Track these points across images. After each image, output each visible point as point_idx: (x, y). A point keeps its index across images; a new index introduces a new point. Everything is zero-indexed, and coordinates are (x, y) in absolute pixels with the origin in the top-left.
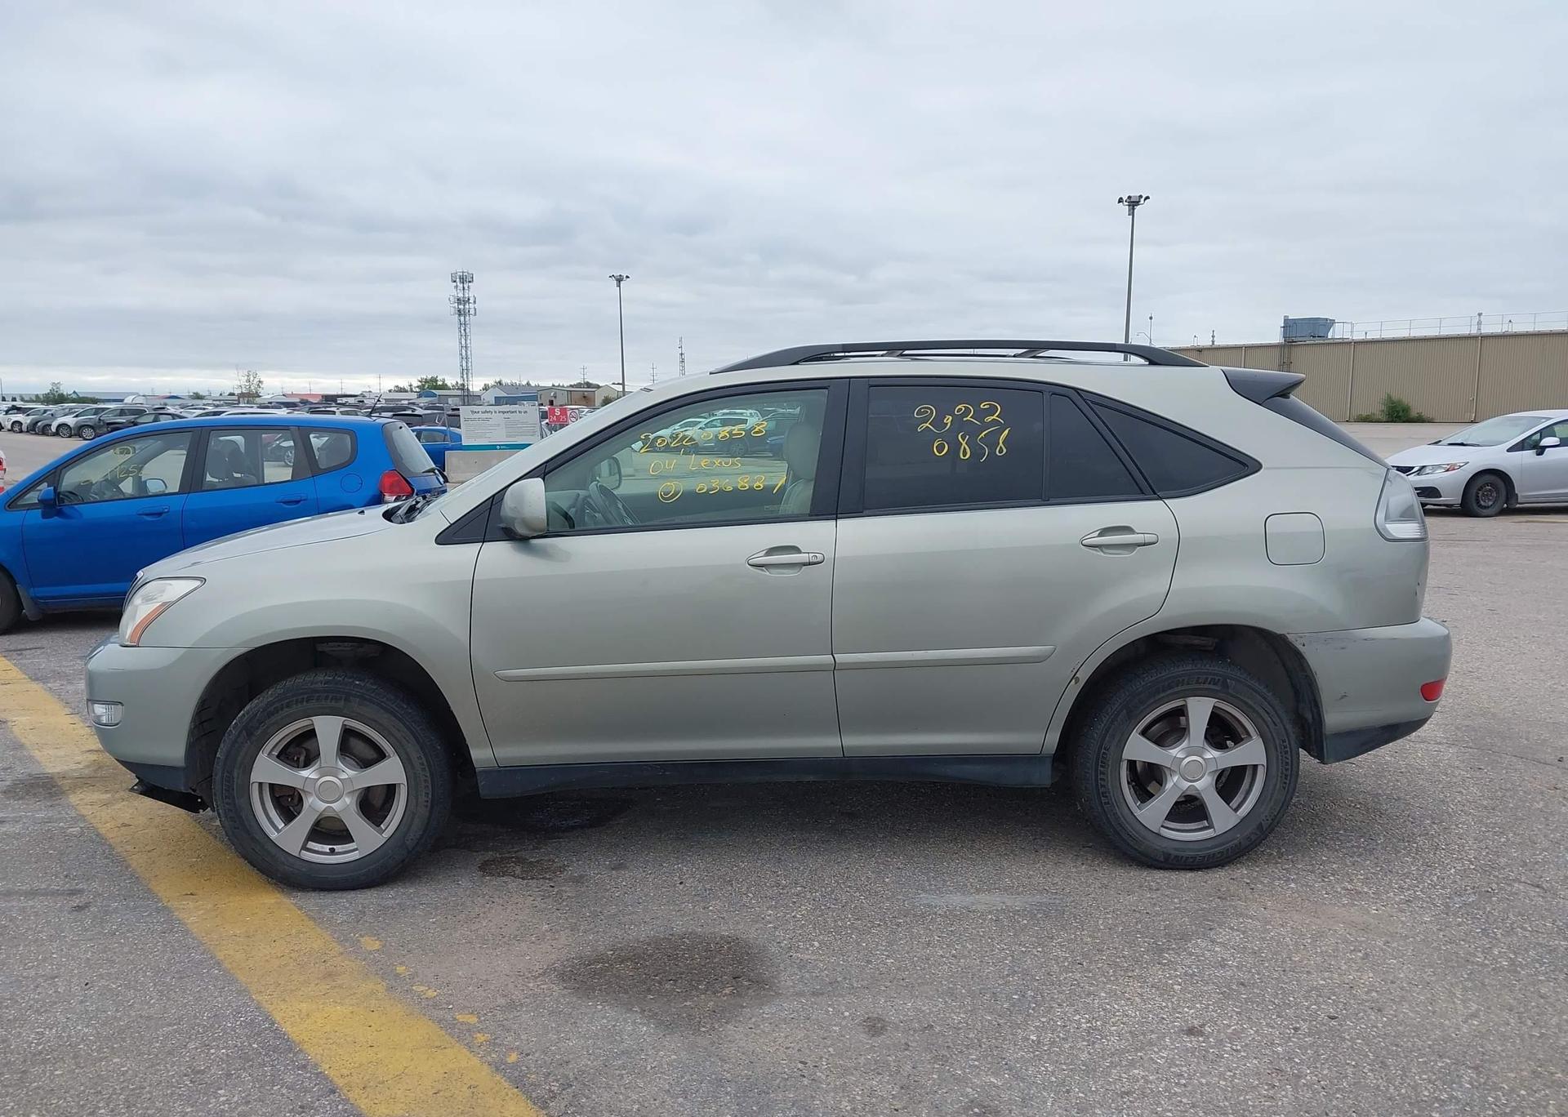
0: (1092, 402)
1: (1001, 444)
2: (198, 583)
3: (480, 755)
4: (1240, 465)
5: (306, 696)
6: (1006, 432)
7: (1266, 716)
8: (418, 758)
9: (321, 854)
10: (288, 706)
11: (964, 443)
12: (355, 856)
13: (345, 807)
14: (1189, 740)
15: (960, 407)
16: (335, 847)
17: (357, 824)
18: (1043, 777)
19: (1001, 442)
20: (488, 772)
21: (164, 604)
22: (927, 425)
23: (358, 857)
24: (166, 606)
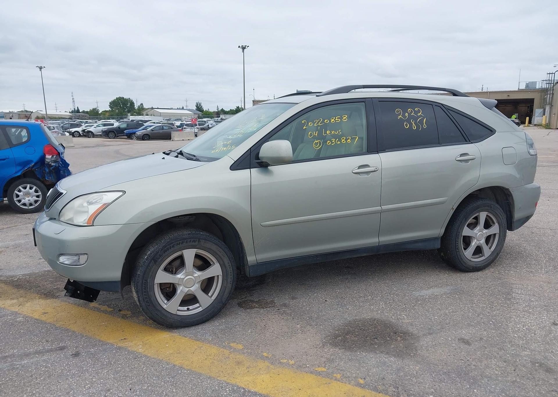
0: (448, 109)
1: (424, 124)
2: (121, 193)
3: (251, 259)
4: (491, 131)
5: (181, 241)
6: (425, 119)
7: (501, 217)
8: (228, 263)
9: (184, 312)
10: (173, 247)
11: (413, 123)
12: (200, 309)
13: (195, 289)
14: (480, 226)
15: (409, 110)
16: (189, 307)
17: (201, 295)
18: (438, 245)
19: (424, 123)
20: (253, 266)
21: (105, 204)
22: (401, 116)
23: (201, 310)
24: (106, 206)
